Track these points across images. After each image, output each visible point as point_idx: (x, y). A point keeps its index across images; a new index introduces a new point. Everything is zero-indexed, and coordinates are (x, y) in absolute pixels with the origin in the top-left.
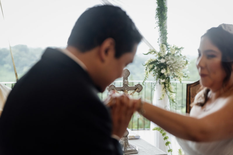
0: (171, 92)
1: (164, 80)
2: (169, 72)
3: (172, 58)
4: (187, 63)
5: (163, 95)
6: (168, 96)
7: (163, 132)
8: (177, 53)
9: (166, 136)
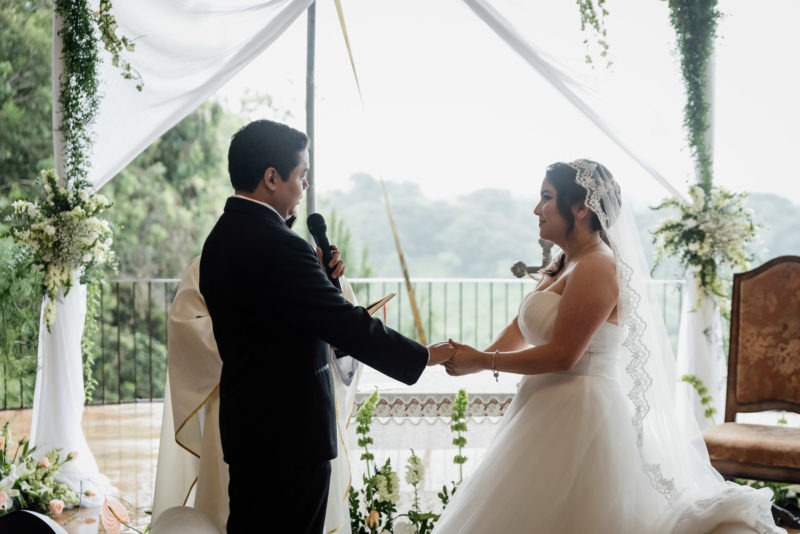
0: (720, 295)
1: (699, 268)
2: (706, 248)
3: (714, 216)
4: (752, 228)
5: (699, 301)
6: (715, 304)
7: (700, 387)
8: (728, 206)
9: (706, 395)
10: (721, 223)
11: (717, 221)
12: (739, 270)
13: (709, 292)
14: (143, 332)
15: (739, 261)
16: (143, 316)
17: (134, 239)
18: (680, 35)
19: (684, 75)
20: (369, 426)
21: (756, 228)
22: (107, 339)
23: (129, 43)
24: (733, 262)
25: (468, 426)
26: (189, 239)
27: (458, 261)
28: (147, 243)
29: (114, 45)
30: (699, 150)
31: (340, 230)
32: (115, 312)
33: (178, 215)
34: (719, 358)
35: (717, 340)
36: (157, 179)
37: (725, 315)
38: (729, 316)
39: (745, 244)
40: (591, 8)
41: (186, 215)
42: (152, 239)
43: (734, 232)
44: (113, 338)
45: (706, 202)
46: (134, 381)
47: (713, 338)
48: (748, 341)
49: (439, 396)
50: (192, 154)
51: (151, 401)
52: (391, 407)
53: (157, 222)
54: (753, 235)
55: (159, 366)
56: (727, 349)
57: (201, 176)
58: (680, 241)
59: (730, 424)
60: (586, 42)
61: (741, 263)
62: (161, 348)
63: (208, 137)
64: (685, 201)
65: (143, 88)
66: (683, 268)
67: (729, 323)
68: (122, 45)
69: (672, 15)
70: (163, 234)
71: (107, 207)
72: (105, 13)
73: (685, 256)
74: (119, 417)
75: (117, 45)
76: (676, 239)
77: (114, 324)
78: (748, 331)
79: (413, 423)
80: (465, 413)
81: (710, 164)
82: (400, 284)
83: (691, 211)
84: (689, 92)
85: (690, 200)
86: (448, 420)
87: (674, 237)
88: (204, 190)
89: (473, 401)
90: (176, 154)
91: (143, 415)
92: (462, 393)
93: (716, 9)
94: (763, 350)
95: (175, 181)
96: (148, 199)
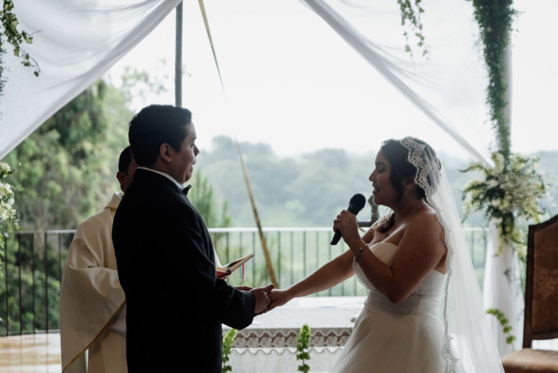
0: (518, 242)
1: (500, 220)
2: (506, 204)
3: (512, 177)
4: (543, 187)
5: (501, 247)
6: (514, 250)
7: (502, 318)
8: (524, 169)
9: (507, 325)
10: (518, 183)
11: (514, 181)
12: (533, 222)
13: (509, 240)
14: (41, 271)
15: (533, 214)
16: (41, 257)
17: (34, 193)
18: (482, 28)
19: (487, 61)
20: (228, 355)
21: (547, 187)
22: (11, 276)
23: (28, 37)
24: (528, 216)
25: (311, 355)
26: (80, 192)
27: (302, 209)
28: (45, 197)
29: (16, 38)
30: (499, 123)
31: (204, 187)
32: (18, 254)
33: (70, 173)
34: (517, 294)
35: (516, 280)
36: (52, 143)
37: (522, 259)
38: (525, 259)
39: (538, 200)
40: (409, 6)
41: (77, 173)
42: (49, 193)
43: (529, 190)
44: (16, 276)
45: (506, 165)
46: (33, 311)
47: (512, 278)
48: (541, 281)
49: (286, 330)
50: (81, 122)
51: (47, 332)
52: (247, 339)
53: (53, 179)
54: (544, 193)
55: (54, 298)
56: (524, 286)
57: (89, 141)
58: (484, 198)
59: (527, 350)
60: (405, 34)
61: (534, 216)
62: (56, 284)
63: (95, 109)
64: (488, 165)
65: (40, 74)
66: (487, 220)
67: (525, 264)
68: (22, 38)
69: (476, 13)
70: (58, 189)
71: (9, 173)
72: (8, 12)
73: (488, 210)
74: (20, 346)
75: (18, 39)
76: (481, 197)
77: (17, 264)
78: (541, 272)
79: (265, 353)
80: (308, 344)
81: (509, 134)
82: (254, 233)
83: (493, 173)
84: (490, 75)
85: (492, 164)
86: (294, 350)
87: (479, 194)
88: (92, 152)
89: (315, 333)
90: (68, 123)
91: (40, 344)
92: (305, 328)
93: (512, 7)
94: (553, 288)
95: (68, 145)
96: (45, 160)
